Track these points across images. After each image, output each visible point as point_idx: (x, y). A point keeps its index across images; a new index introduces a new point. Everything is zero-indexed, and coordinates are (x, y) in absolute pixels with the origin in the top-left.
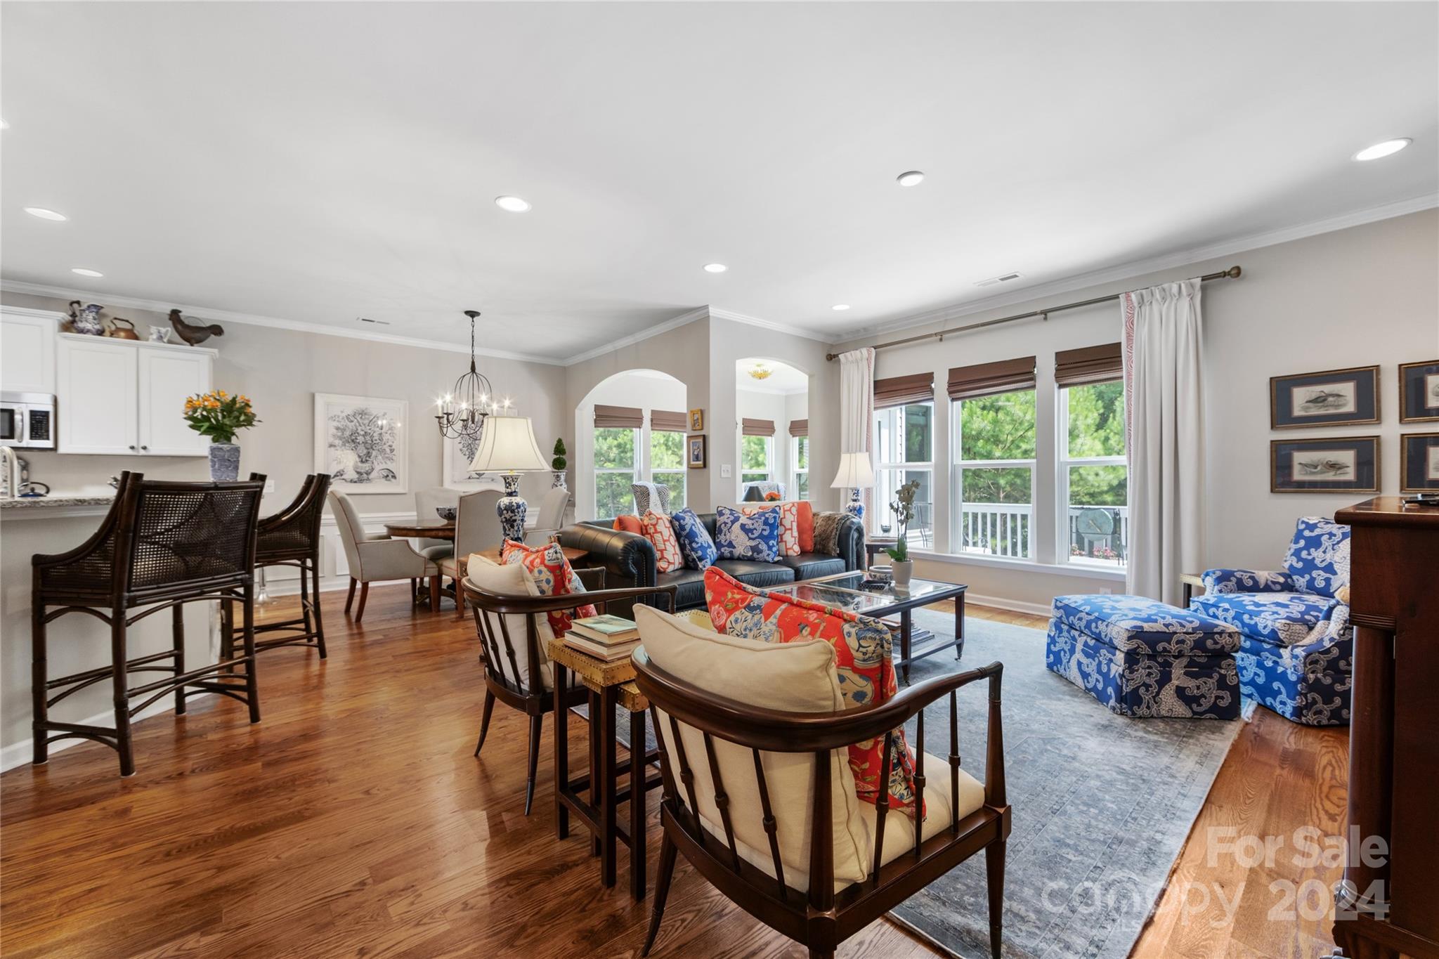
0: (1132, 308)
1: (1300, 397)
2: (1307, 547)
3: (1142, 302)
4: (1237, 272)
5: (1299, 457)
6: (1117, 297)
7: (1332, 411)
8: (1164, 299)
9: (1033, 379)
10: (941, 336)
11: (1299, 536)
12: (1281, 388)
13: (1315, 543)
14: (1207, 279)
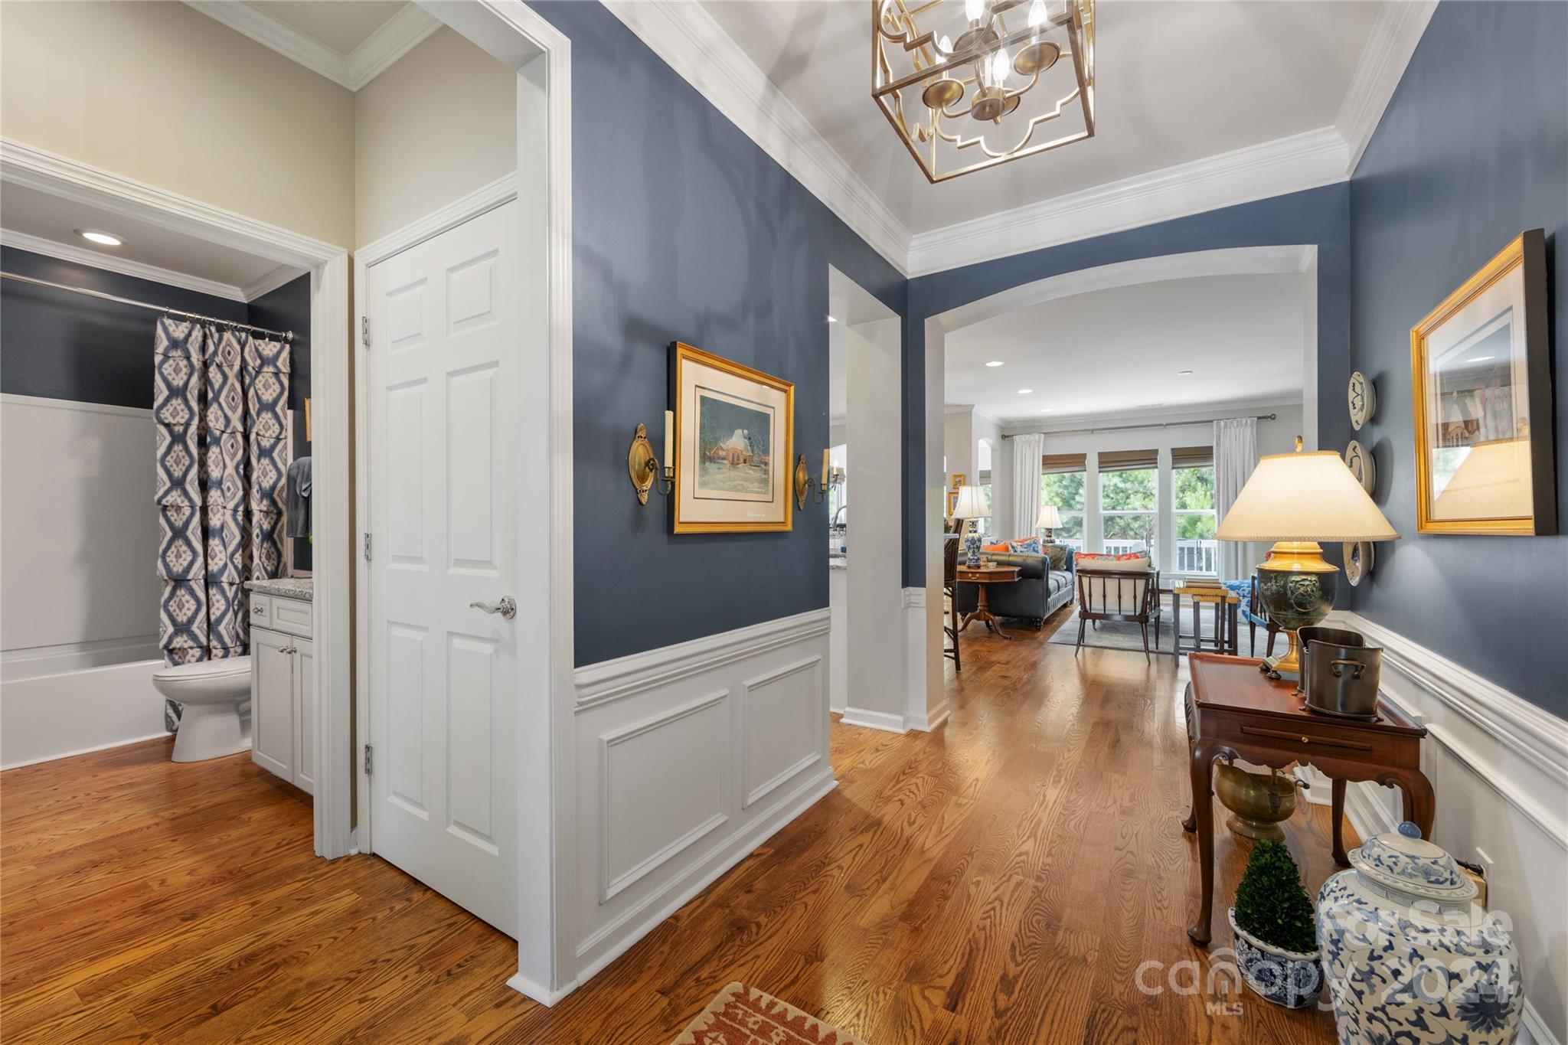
0: (1220, 428)
3: (1225, 426)
4: (1273, 417)
6: (1212, 421)
8: (1238, 426)
9: (1157, 463)
10: (1092, 431)
14: (1259, 418)
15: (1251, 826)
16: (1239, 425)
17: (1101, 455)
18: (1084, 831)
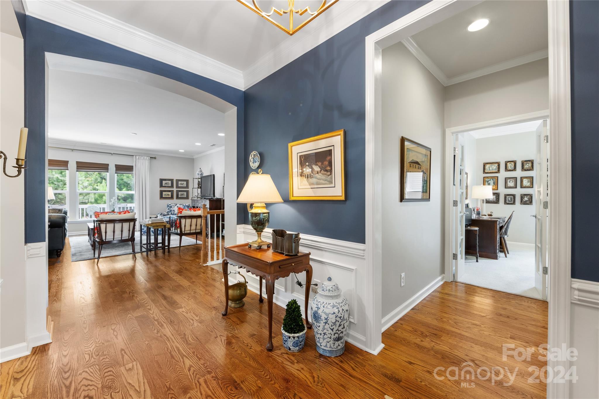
0: (136, 159)
1: (164, 182)
2: (170, 208)
3: (138, 158)
4: (155, 158)
5: (164, 193)
6: (133, 156)
7: (168, 186)
9: (108, 170)
10: (73, 150)
11: (168, 206)
12: (161, 180)
13: (171, 207)
14: (151, 157)
15: (237, 303)
16: (144, 159)
17: (78, 163)
18: (198, 339)
